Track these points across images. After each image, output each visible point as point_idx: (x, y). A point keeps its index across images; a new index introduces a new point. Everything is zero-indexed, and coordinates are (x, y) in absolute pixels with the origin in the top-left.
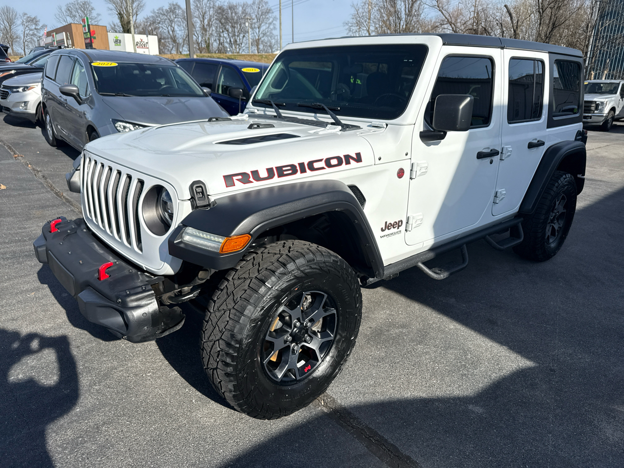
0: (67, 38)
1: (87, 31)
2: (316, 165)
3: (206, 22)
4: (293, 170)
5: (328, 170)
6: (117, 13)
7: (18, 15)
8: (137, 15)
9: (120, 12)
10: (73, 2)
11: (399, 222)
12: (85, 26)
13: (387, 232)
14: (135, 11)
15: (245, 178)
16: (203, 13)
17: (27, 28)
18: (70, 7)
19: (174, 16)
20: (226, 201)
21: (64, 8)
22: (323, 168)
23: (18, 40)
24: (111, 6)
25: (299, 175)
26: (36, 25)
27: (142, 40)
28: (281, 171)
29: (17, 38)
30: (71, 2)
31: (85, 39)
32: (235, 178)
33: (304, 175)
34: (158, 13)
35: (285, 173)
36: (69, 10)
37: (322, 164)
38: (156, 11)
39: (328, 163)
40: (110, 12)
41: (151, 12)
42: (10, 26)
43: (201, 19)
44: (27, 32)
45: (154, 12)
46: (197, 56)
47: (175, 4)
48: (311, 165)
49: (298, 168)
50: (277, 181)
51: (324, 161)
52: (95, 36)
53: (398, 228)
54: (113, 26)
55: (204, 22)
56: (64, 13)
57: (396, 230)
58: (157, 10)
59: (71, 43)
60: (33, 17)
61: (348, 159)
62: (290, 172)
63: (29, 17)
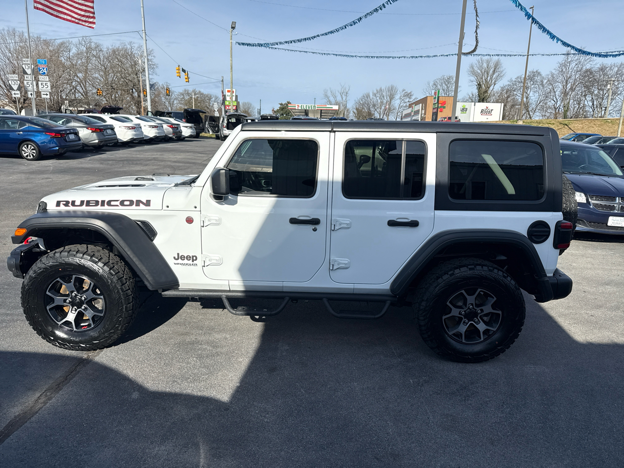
0: (422, 109)
1: (436, 102)
2: (112, 203)
3: (569, 86)
4: (97, 203)
5: (121, 207)
6: (477, 84)
7: (398, 91)
8: (495, 84)
9: (480, 82)
10: (440, 78)
11: (193, 257)
12: (436, 98)
13: (180, 261)
14: (493, 81)
15: (67, 204)
16: (567, 77)
17: (403, 101)
18: (437, 82)
19: (532, 83)
20: (57, 213)
21: (432, 83)
22: (117, 206)
23: (394, 111)
24: (473, 78)
25: (99, 207)
26: (410, 98)
27: (487, 108)
28: (88, 203)
29: (393, 109)
30: (438, 78)
31: (434, 109)
32: (62, 203)
33: (103, 207)
34: (516, 81)
35: (91, 204)
36: (435, 84)
37: (118, 203)
38: (514, 80)
39: (122, 203)
40: (471, 83)
41: (508, 81)
42: (391, 100)
43: (564, 84)
44: (401, 105)
45: (511, 80)
46: (524, 122)
47: (535, 71)
48: (109, 203)
49: (100, 203)
50: (84, 208)
51: (119, 201)
52: (445, 105)
53: (193, 261)
54: (471, 95)
55: (566, 86)
56: (431, 87)
57: (190, 262)
58: (516, 79)
59: (423, 113)
60: (409, 92)
61: (138, 202)
62: (94, 204)
63: (406, 92)
